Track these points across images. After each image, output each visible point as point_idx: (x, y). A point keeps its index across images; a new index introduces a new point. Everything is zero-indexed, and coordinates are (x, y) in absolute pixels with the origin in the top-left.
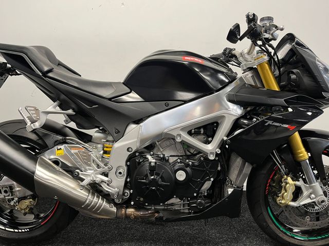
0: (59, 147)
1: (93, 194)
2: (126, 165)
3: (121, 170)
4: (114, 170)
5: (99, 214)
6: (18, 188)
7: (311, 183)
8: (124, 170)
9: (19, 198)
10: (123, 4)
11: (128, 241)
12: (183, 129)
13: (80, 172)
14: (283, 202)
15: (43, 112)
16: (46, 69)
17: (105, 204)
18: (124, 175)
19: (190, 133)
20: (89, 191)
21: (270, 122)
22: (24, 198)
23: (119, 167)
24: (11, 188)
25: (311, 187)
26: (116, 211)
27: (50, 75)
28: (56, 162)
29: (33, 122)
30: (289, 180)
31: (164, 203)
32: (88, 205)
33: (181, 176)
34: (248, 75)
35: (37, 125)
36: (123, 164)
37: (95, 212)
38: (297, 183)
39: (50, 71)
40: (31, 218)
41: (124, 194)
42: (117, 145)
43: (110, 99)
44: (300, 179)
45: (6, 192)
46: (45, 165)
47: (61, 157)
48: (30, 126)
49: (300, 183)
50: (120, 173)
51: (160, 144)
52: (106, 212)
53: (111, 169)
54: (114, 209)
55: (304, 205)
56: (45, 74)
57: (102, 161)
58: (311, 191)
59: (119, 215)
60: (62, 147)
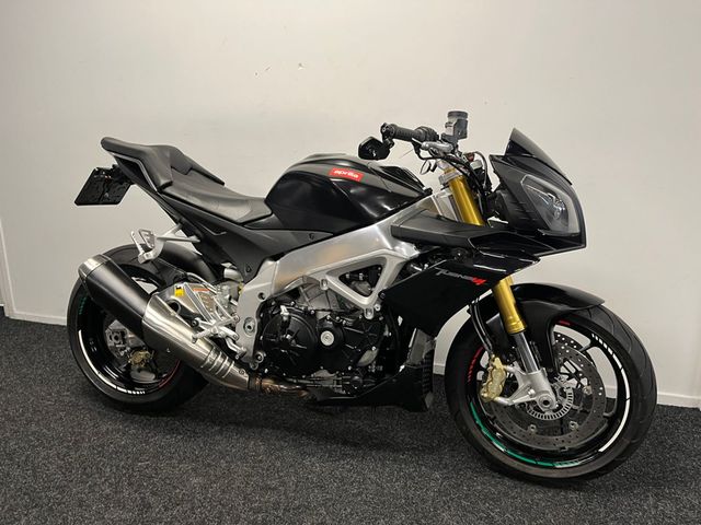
0: (179, 285)
1: (217, 352)
2: (258, 316)
3: (251, 324)
4: (242, 323)
5: (224, 380)
6: (130, 335)
7: (530, 371)
8: (254, 323)
9: (132, 349)
10: (300, 65)
11: (273, 428)
12: (330, 273)
13: (201, 321)
14: (486, 395)
15: (159, 239)
16: (163, 182)
17: (233, 368)
18: (253, 331)
19: (343, 279)
20: (212, 347)
21: (443, 272)
22: (139, 349)
23: (248, 319)
24: (123, 334)
25: (529, 377)
26: (247, 379)
27: (168, 190)
28: (174, 306)
29: (147, 250)
30: (497, 362)
31: (308, 374)
32: (210, 366)
33: (328, 339)
34: (444, 194)
35: (151, 255)
36: (253, 315)
37: (219, 377)
38: (509, 368)
39: (169, 184)
40: (150, 378)
41: (255, 356)
42: (246, 288)
43: (243, 224)
44: (515, 363)
45: (116, 338)
46: (159, 308)
47: (180, 297)
48: (143, 256)
49: (514, 369)
50: (249, 327)
51: (306, 292)
52: (233, 378)
53: (238, 321)
54: (246, 377)
55: (520, 404)
56: (161, 189)
57: (229, 309)
58: (529, 383)
59: (252, 385)
60: (182, 285)
